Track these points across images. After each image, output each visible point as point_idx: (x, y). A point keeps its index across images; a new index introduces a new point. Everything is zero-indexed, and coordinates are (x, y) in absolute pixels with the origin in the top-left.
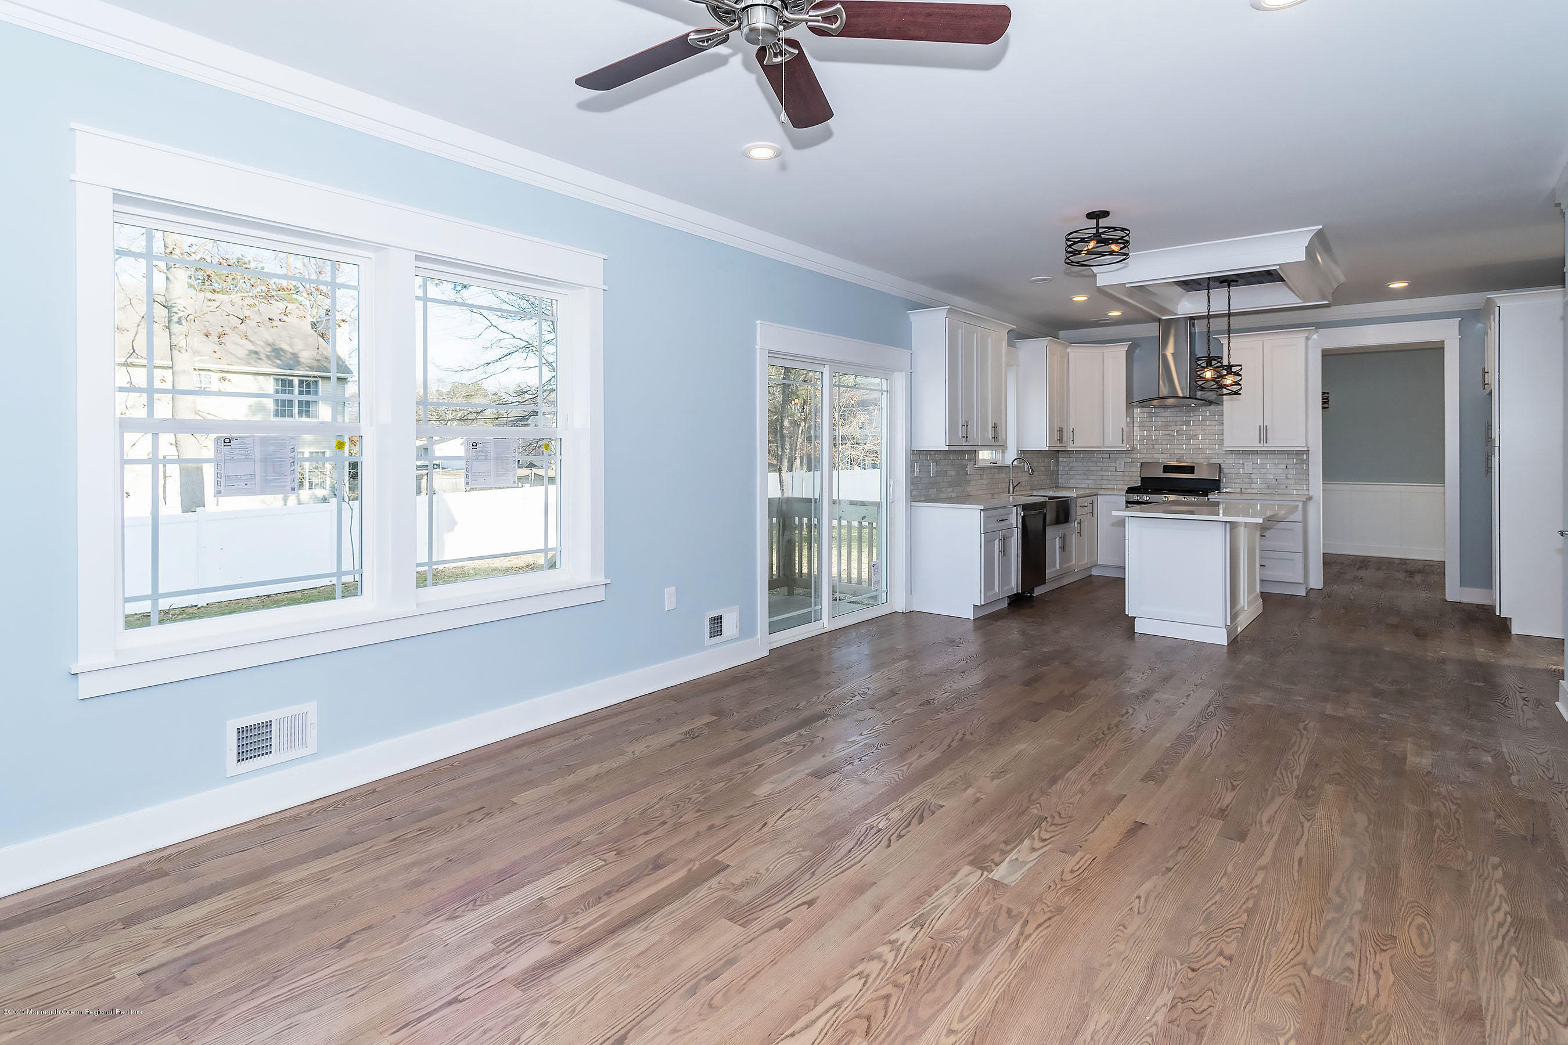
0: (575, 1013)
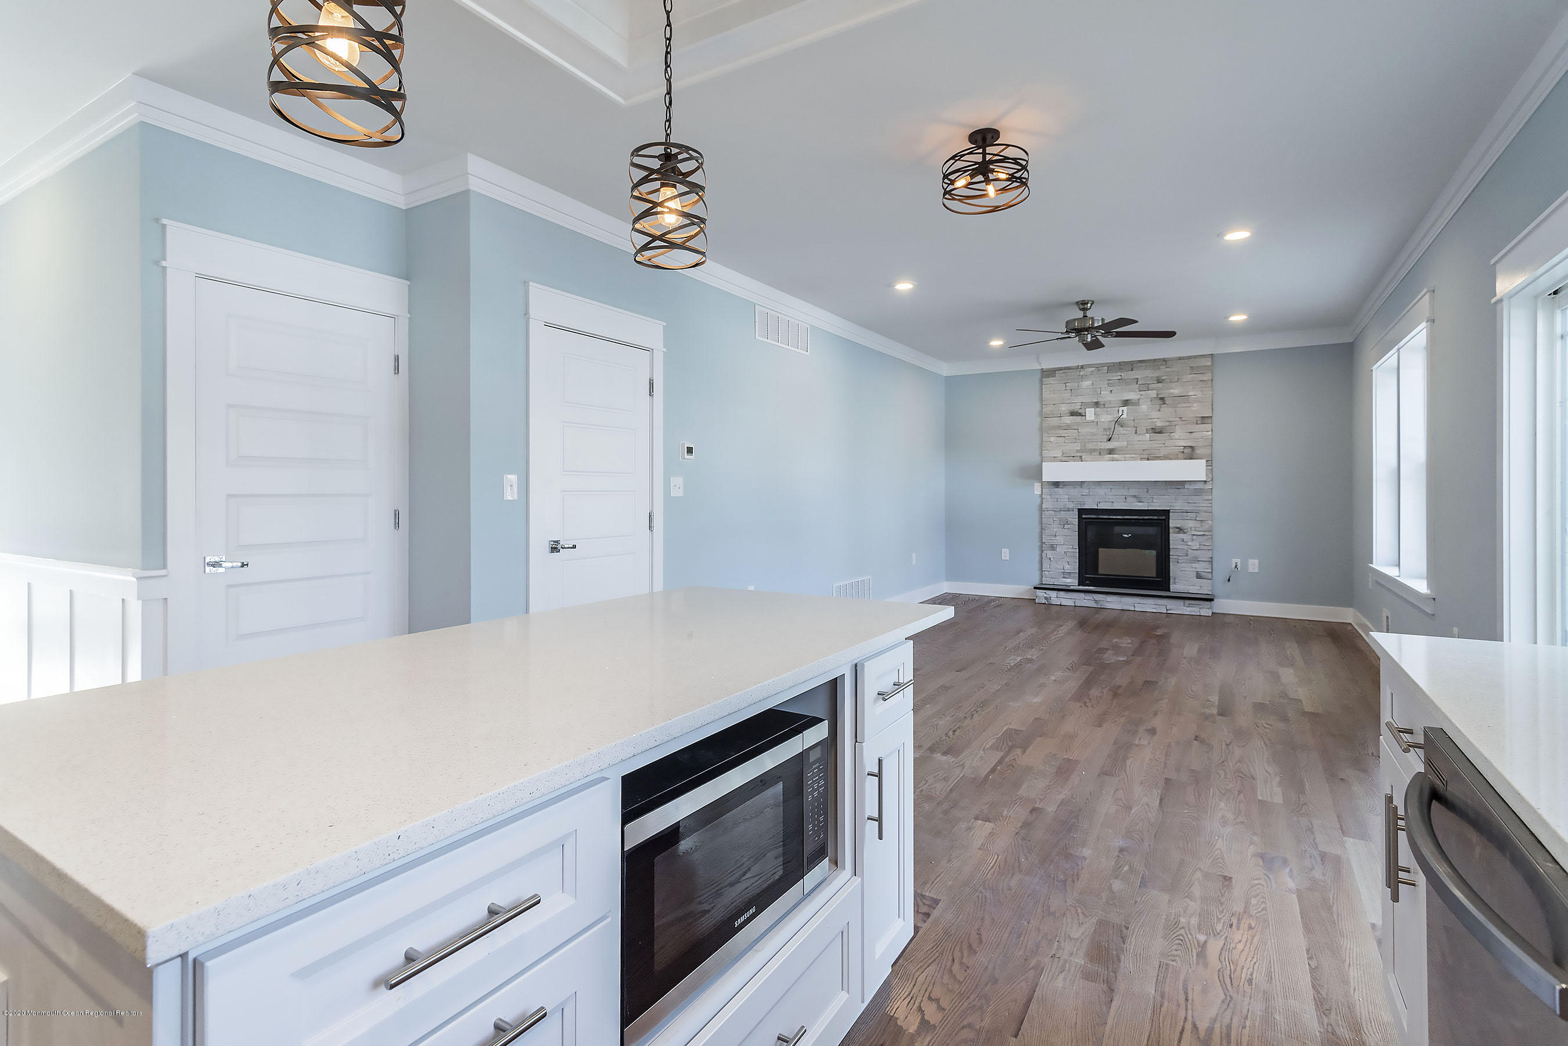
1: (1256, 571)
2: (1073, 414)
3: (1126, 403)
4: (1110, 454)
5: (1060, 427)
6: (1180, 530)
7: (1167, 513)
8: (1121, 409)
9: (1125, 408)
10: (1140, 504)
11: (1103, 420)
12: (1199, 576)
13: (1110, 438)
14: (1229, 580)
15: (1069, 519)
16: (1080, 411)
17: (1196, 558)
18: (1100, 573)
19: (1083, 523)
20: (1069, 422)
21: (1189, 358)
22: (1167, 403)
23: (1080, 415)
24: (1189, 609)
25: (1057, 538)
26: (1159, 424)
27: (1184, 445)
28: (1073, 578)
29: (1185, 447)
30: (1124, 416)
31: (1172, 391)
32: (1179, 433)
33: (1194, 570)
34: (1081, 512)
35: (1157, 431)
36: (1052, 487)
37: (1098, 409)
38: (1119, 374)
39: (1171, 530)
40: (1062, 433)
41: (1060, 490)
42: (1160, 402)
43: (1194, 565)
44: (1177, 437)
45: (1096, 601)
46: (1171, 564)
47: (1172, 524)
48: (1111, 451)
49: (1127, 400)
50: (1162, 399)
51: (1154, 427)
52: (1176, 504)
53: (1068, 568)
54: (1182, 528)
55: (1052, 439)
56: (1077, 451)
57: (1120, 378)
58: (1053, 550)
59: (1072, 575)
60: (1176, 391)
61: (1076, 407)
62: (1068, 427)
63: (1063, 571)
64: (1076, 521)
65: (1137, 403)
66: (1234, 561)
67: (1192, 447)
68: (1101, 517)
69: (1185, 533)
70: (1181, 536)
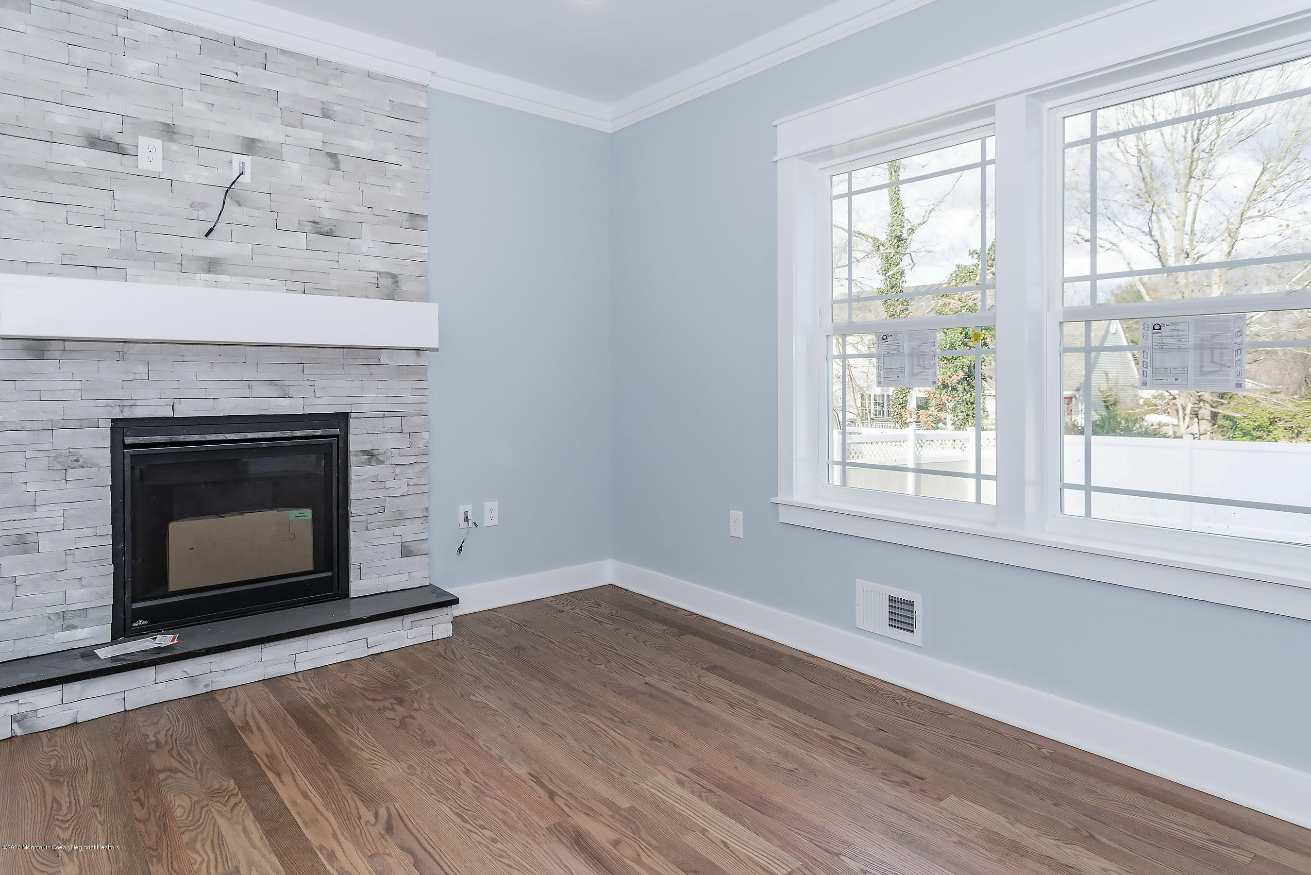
0: (499, 859)
1: (495, 522)
2: (95, 142)
3: (250, 146)
4: (209, 271)
5: (42, 172)
6: (371, 455)
7: (342, 419)
8: (237, 159)
9: (247, 159)
10: (286, 402)
11: (187, 178)
12: (406, 552)
13: (211, 230)
14: (460, 549)
15: (83, 452)
16: (118, 139)
17: (401, 513)
18: (172, 588)
19: (128, 461)
20: (82, 164)
21: (388, 79)
22: (342, 168)
23: (119, 149)
24: (412, 633)
25: (41, 511)
26: (326, 213)
27: (380, 270)
28: (99, 622)
29: (379, 273)
30: (246, 179)
31: (354, 143)
32: (367, 243)
33: (398, 539)
34: (119, 427)
35: (325, 229)
36: (23, 355)
37: (174, 147)
38: (231, 65)
39: (353, 460)
40: (59, 191)
41: (48, 366)
42: (328, 162)
43: (398, 530)
44: (365, 249)
45: (192, 680)
46: (352, 536)
47: (355, 444)
48: (212, 265)
49: (253, 140)
50: (332, 156)
51: (318, 220)
52: (361, 400)
53: (78, 596)
54: (375, 452)
55: (21, 206)
56: (112, 253)
57: (233, 77)
58: (25, 552)
59: (92, 614)
60: (364, 146)
61: (109, 127)
62: (76, 178)
63: (61, 609)
64: (105, 458)
65: (273, 153)
66: (463, 509)
67: (394, 276)
68: (181, 438)
69: (380, 462)
70: (373, 470)
